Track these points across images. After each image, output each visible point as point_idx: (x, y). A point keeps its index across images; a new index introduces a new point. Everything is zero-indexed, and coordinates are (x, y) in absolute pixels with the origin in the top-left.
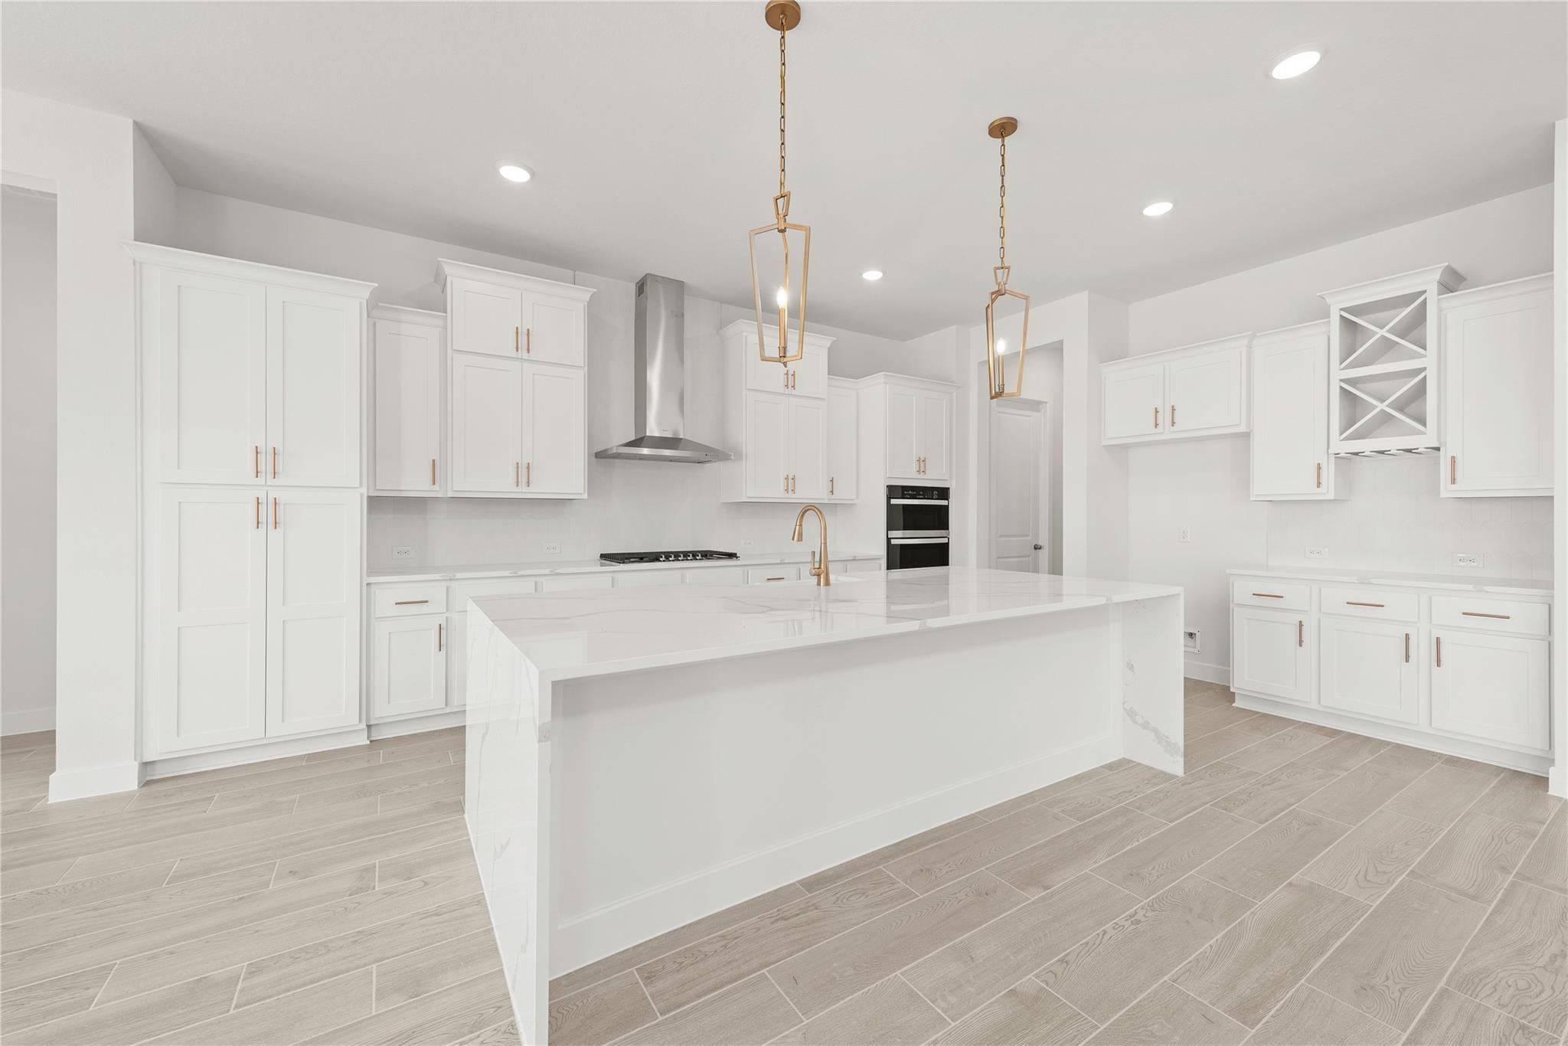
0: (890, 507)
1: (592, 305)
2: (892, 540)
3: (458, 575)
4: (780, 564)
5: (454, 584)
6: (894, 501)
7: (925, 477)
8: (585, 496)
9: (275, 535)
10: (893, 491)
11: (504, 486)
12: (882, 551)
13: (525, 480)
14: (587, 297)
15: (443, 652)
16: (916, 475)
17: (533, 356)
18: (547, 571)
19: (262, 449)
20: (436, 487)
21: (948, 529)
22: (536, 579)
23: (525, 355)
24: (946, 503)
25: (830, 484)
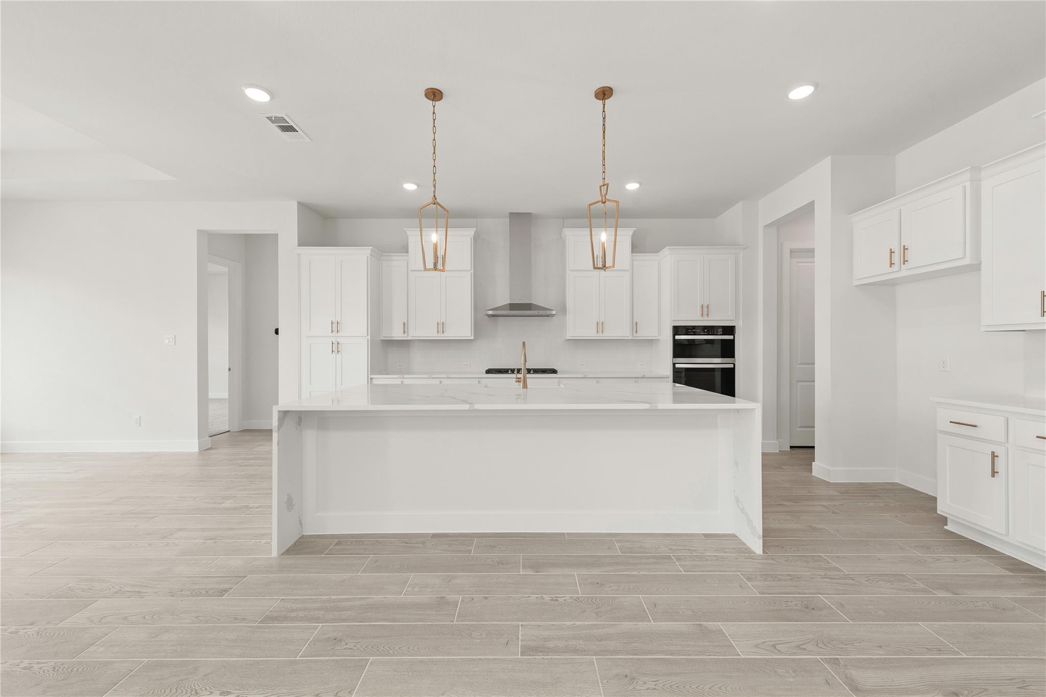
0: (674, 340)
2: (676, 365)
3: (406, 376)
4: (584, 378)
6: (677, 337)
7: (708, 319)
8: (473, 338)
9: (338, 356)
10: (677, 330)
12: (669, 372)
13: (442, 330)
14: (473, 234)
16: (700, 318)
18: (445, 376)
19: (334, 322)
20: (406, 335)
21: (734, 357)
22: (440, 380)
24: (731, 337)
25: (635, 327)
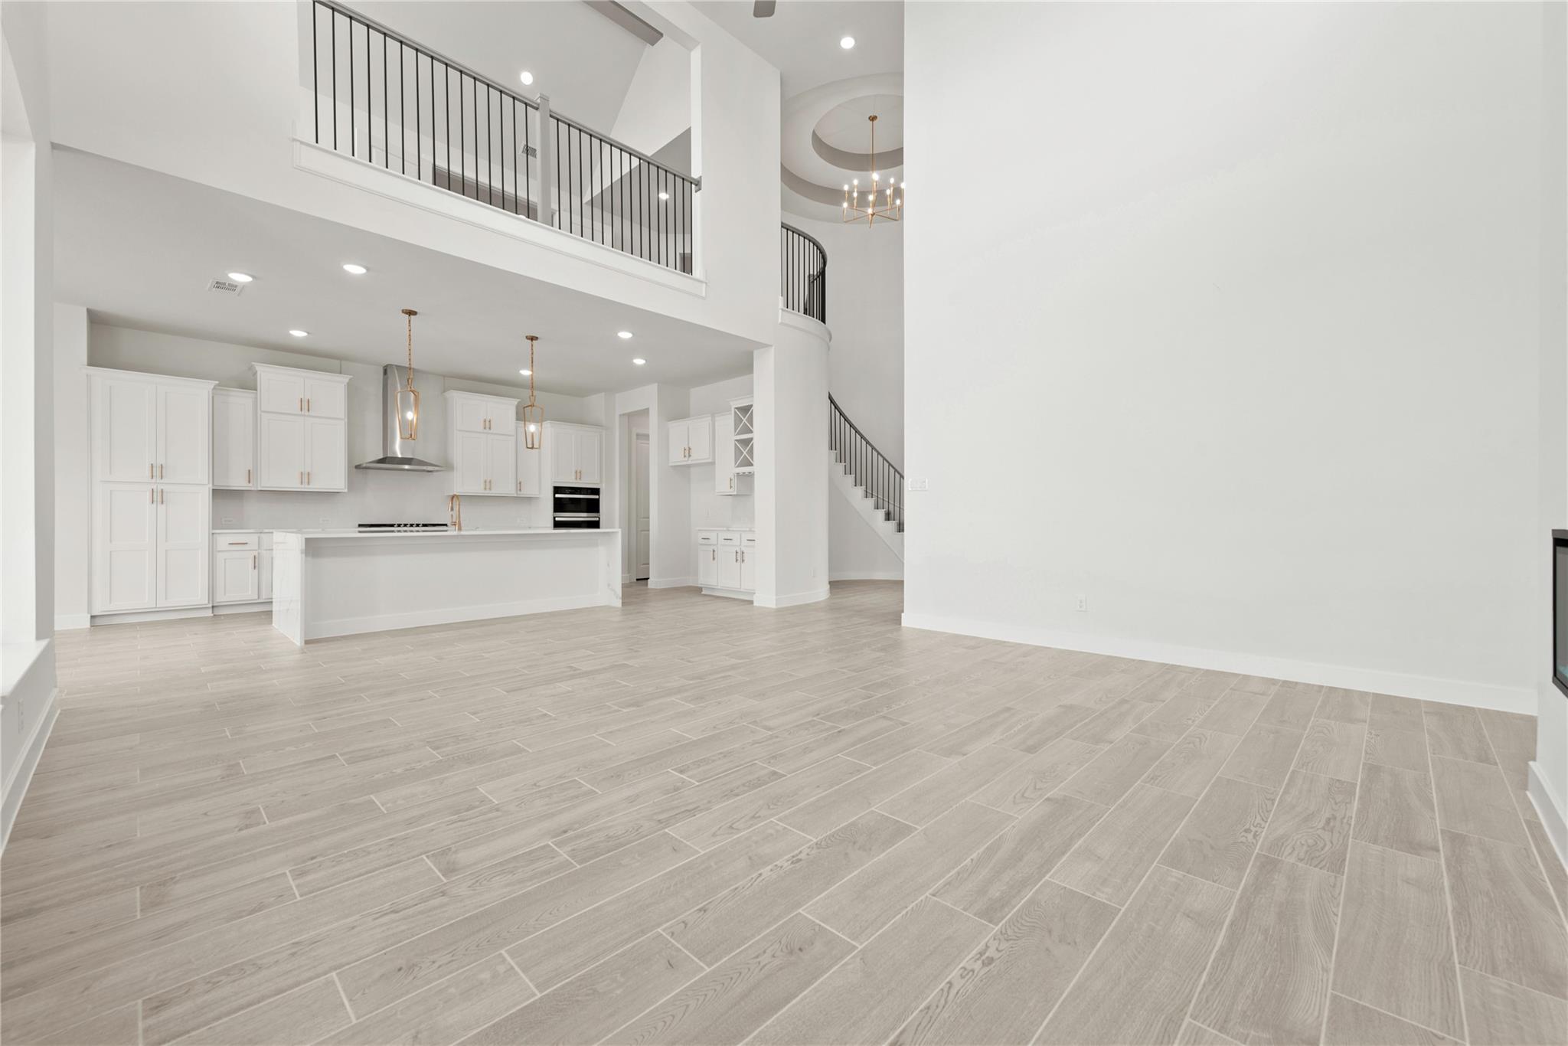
0: (554, 498)
1: (349, 385)
2: (556, 517)
5: (262, 535)
6: (557, 496)
7: (580, 482)
8: (346, 490)
9: (162, 508)
10: (556, 490)
11: (293, 484)
12: (550, 523)
13: (306, 480)
14: (347, 380)
15: (256, 570)
16: (575, 481)
17: (311, 413)
19: (154, 465)
20: (251, 485)
21: (599, 512)
23: (307, 413)
24: (597, 497)
25: (519, 485)
